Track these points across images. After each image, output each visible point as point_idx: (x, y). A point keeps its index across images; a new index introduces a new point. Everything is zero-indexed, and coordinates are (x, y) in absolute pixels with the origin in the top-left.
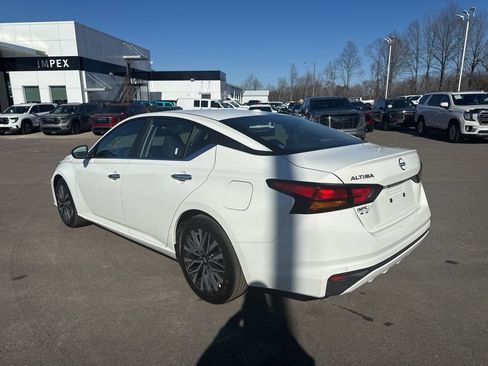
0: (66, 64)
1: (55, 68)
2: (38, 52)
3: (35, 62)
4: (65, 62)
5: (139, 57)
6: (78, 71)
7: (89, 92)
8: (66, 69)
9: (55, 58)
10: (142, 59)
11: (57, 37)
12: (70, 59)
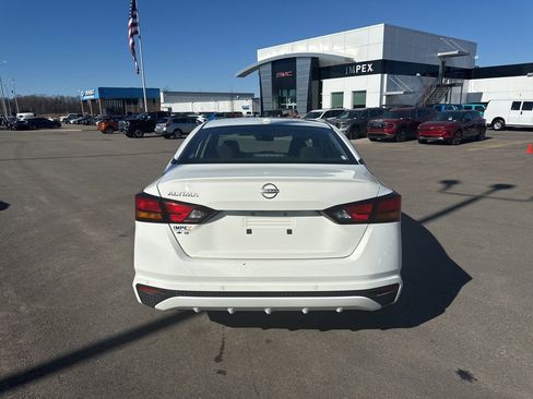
0: (370, 69)
1: (360, 73)
2: (347, 59)
3: (345, 69)
4: (370, 66)
5: (456, 52)
6: (379, 75)
7: (387, 96)
8: (370, 73)
9: (361, 64)
10: (460, 54)
11: (366, 43)
12: (374, 63)
